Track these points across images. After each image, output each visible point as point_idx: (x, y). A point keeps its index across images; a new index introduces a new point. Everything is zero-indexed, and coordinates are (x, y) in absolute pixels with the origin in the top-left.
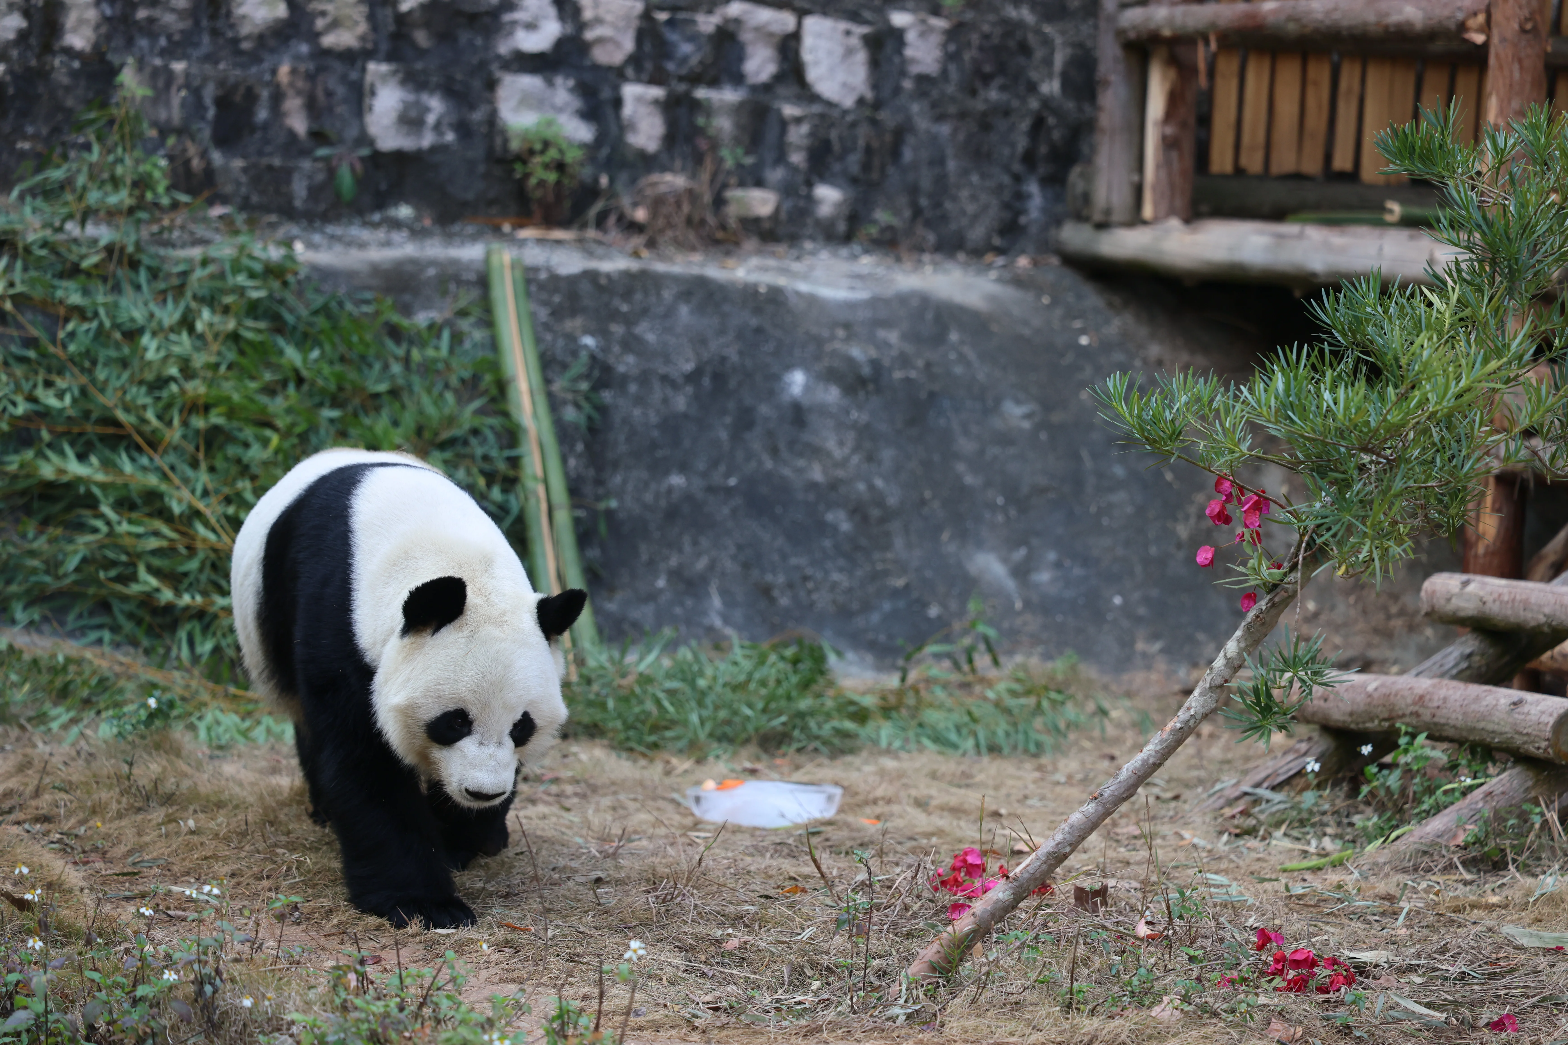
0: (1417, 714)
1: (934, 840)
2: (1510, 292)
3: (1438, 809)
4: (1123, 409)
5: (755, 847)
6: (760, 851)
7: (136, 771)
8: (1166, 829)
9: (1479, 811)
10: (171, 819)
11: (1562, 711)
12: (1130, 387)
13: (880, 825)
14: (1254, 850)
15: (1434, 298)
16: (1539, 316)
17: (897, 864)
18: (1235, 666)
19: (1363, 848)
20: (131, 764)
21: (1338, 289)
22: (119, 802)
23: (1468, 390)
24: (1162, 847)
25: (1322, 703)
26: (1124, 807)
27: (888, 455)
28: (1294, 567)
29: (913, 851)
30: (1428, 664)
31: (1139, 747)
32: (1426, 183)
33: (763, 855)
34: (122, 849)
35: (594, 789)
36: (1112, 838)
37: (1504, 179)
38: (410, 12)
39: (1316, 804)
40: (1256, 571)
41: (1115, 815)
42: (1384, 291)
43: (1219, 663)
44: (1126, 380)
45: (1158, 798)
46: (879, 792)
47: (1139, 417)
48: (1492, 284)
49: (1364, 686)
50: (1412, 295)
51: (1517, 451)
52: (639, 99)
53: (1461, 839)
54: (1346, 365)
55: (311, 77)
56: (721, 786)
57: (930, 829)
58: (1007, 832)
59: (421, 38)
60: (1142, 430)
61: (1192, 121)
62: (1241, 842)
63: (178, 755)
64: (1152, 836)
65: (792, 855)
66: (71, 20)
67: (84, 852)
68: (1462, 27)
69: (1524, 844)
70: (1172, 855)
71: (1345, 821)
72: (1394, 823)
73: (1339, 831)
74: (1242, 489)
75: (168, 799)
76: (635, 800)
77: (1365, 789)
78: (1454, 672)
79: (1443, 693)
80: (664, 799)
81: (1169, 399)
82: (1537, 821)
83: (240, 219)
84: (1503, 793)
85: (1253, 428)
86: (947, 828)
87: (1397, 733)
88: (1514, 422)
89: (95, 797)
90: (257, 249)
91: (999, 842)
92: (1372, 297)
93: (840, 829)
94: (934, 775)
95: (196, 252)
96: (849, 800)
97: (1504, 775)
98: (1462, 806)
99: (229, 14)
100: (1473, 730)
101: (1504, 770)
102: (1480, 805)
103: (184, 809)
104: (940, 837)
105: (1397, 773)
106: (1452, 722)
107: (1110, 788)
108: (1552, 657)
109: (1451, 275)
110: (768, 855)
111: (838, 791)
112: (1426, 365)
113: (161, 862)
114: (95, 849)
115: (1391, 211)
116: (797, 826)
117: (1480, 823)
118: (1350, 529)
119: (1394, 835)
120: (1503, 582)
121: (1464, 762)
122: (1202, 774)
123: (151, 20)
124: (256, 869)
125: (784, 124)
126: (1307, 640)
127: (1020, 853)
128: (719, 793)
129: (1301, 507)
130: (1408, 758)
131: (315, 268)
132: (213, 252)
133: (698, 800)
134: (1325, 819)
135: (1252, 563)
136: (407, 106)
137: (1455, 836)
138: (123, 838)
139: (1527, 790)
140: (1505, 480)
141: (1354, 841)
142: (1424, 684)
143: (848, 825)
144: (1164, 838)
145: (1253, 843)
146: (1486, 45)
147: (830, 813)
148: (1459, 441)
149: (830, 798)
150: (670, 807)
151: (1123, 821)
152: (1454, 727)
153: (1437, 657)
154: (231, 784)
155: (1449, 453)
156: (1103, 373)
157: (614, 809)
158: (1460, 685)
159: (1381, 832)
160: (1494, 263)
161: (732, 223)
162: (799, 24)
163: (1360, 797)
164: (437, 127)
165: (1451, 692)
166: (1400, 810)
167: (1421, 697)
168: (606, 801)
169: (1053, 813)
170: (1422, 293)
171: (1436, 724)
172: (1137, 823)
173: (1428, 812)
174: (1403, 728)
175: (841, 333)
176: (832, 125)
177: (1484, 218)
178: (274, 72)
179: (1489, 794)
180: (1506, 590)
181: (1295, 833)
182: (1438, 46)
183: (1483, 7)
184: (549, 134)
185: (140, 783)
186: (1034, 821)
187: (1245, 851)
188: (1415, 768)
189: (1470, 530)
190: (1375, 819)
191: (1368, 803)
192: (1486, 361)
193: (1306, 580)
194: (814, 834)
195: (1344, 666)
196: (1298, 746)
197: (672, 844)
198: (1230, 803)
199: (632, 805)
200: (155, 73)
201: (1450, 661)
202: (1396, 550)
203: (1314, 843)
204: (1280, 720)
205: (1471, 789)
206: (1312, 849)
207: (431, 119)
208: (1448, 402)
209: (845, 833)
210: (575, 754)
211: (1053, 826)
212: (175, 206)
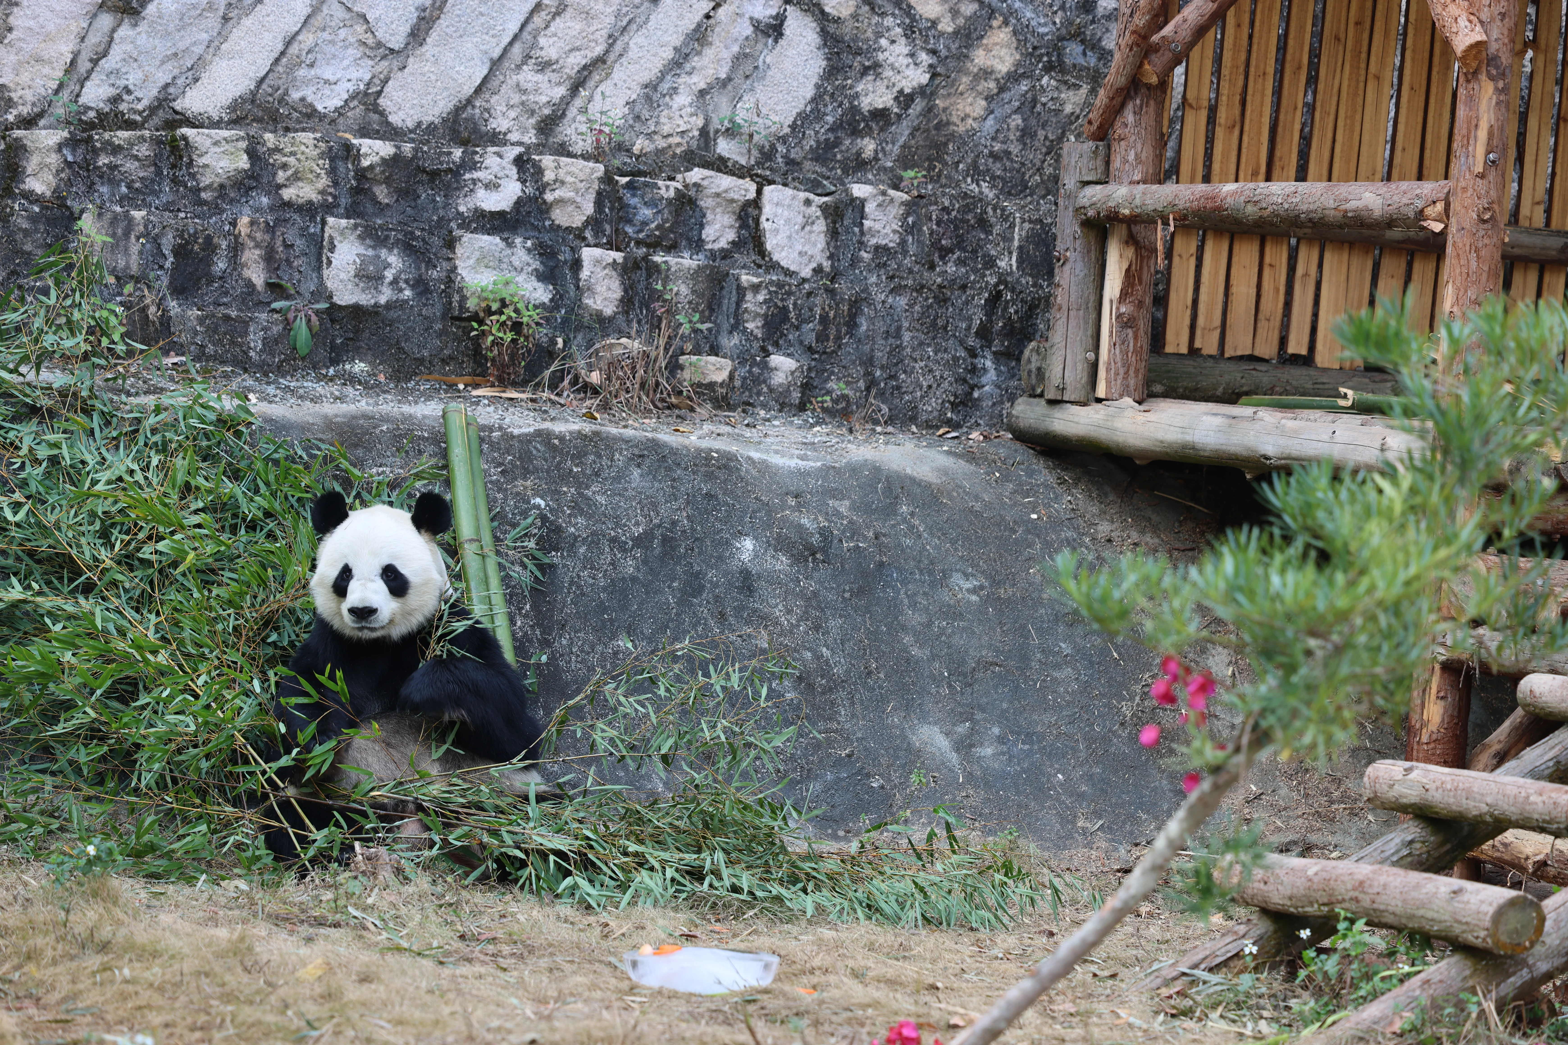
0: (1357, 900)
1: (870, 1011)
2: (1462, 480)
3: (1375, 995)
4: (1071, 585)
5: (691, 1013)
6: (695, 1017)
7: (72, 917)
8: (1102, 1007)
9: (1416, 998)
10: (106, 968)
11: (1502, 901)
12: (1080, 565)
13: (816, 995)
14: (1191, 1031)
15: (1385, 484)
16: (1489, 506)
17: (832, 1035)
18: (1177, 847)
19: (1299, 1032)
20: (68, 911)
21: (1289, 472)
22: (55, 949)
23: (1417, 577)
24: (1097, 1025)
25: (1262, 885)
26: (1061, 985)
27: (834, 624)
28: (1237, 750)
29: (849, 1022)
30: (1369, 849)
31: (1078, 923)
32: (1380, 370)
33: (698, 1022)
34: (56, 996)
35: (531, 950)
36: (1050, 1016)
37: (1458, 368)
38: (371, 167)
39: (1254, 987)
40: (1200, 752)
41: (1053, 993)
42: (1336, 478)
43: (1160, 843)
44: (1076, 557)
45: (1095, 975)
46: (816, 962)
47: (1088, 595)
48: (1443, 471)
49: (1304, 870)
50: (1364, 482)
51: (1464, 640)
52: (597, 262)
53: (1397, 1027)
54: (1295, 549)
55: (270, 229)
56: (659, 950)
57: (866, 1000)
58: (942, 1006)
59: (382, 193)
60: (1090, 608)
61: (1148, 300)
62: (1177, 1023)
63: (115, 903)
64: (1088, 1013)
65: (727, 1022)
66: (32, 164)
67: (18, 998)
68: (1420, 214)
69: (1460, 1034)
70: (1108, 1033)
71: (1282, 1004)
72: (1331, 1008)
73: (1276, 1014)
74: (1188, 670)
75: (104, 947)
76: (572, 962)
77: (1302, 974)
78: (1395, 858)
79: (1383, 879)
80: (601, 962)
81: (1117, 576)
82: (1474, 1011)
83: (194, 368)
84: (1441, 981)
85: (1202, 609)
86: (883, 1001)
87: (1336, 918)
88: (1461, 610)
89: (31, 942)
90: (210, 398)
91: (936, 1015)
92: (1324, 482)
93: (776, 997)
94: (871, 947)
95: (150, 400)
96: (785, 968)
97: (1443, 964)
98: (1399, 993)
99: (191, 163)
100: (1412, 917)
101: (1442, 958)
102: (1418, 992)
103: (120, 957)
104: (876, 1008)
105: (1335, 958)
106: (1391, 909)
107: (1047, 965)
108: (1494, 846)
109: (1402, 461)
110: (703, 1022)
111: (775, 960)
112: (1376, 552)
113: (95, 1010)
114: (30, 996)
115: (1345, 396)
116: (733, 994)
117: (1417, 1011)
118: (1295, 714)
119: (1330, 1020)
120: (1447, 770)
121: (1402, 949)
122: (1140, 953)
123: (113, 167)
124: (189, 1020)
125: (741, 291)
126: (1248, 821)
127: (956, 1027)
128: (656, 958)
129: (1246, 688)
130: (1347, 944)
131: (268, 420)
132: (166, 401)
133: (634, 964)
134: (1262, 1002)
135: (1196, 744)
136: (364, 261)
137: (1391, 1023)
138: (58, 985)
139: (1465, 979)
140: (1451, 668)
141: (1290, 1026)
142: (1364, 870)
143: (784, 994)
144: (1100, 1016)
145: (1188, 1024)
146: (1443, 233)
147: (766, 982)
148: (1406, 628)
149: (767, 966)
150: (607, 971)
151: (1059, 999)
152: (1394, 914)
153: (1377, 844)
154: (168, 934)
155: (1395, 641)
156: (1051, 549)
157: (551, 970)
158: (1400, 872)
159: (1317, 1016)
160: (1446, 452)
161: (686, 388)
162: (759, 192)
163: (1297, 982)
164: (395, 282)
165: (1391, 879)
166: (1337, 996)
167: (1361, 883)
168: (544, 963)
169: (990, 988)
170: (1373, 480)
171: (1375, 910)
172: (1074, 1002)
173: (1364, 998)
174: (1343, 913)
175: (791, 502)
176: (789, 293)
177: (1438, 407)
178: (234, 224)
179: (1427, 982)
180: (1448, 778)
181: (1231, 1015)
182: (1396, 234)
183: (1442, 196)
184: (505, 294)
185: (76, 931)
186: (971, 995)
187: (1180, 1031)
188: (1353, 953)
189: (1415, 718)
190: (1312, 1003)
191: (1305, 988)
192: (1436, 548)
193: (1250, 763)
194: (749, 1002)
195: (1284, 849)
196: (1237, 928)
197: (607, 1008)
198: (1167, 983)
199: (567, 967)
200: (115, 220)
201: (1392, 847)
202: (1340, 735)
203: (1250, 1025)
204: (1218, 900)
205: (1408, 975)
206: (1248, 1032)
207: (389, 275)
208: (1397, 589)
209: (781, 1002)
210: (513, 915)
211: (989, 1000)
212: (130, 353)
